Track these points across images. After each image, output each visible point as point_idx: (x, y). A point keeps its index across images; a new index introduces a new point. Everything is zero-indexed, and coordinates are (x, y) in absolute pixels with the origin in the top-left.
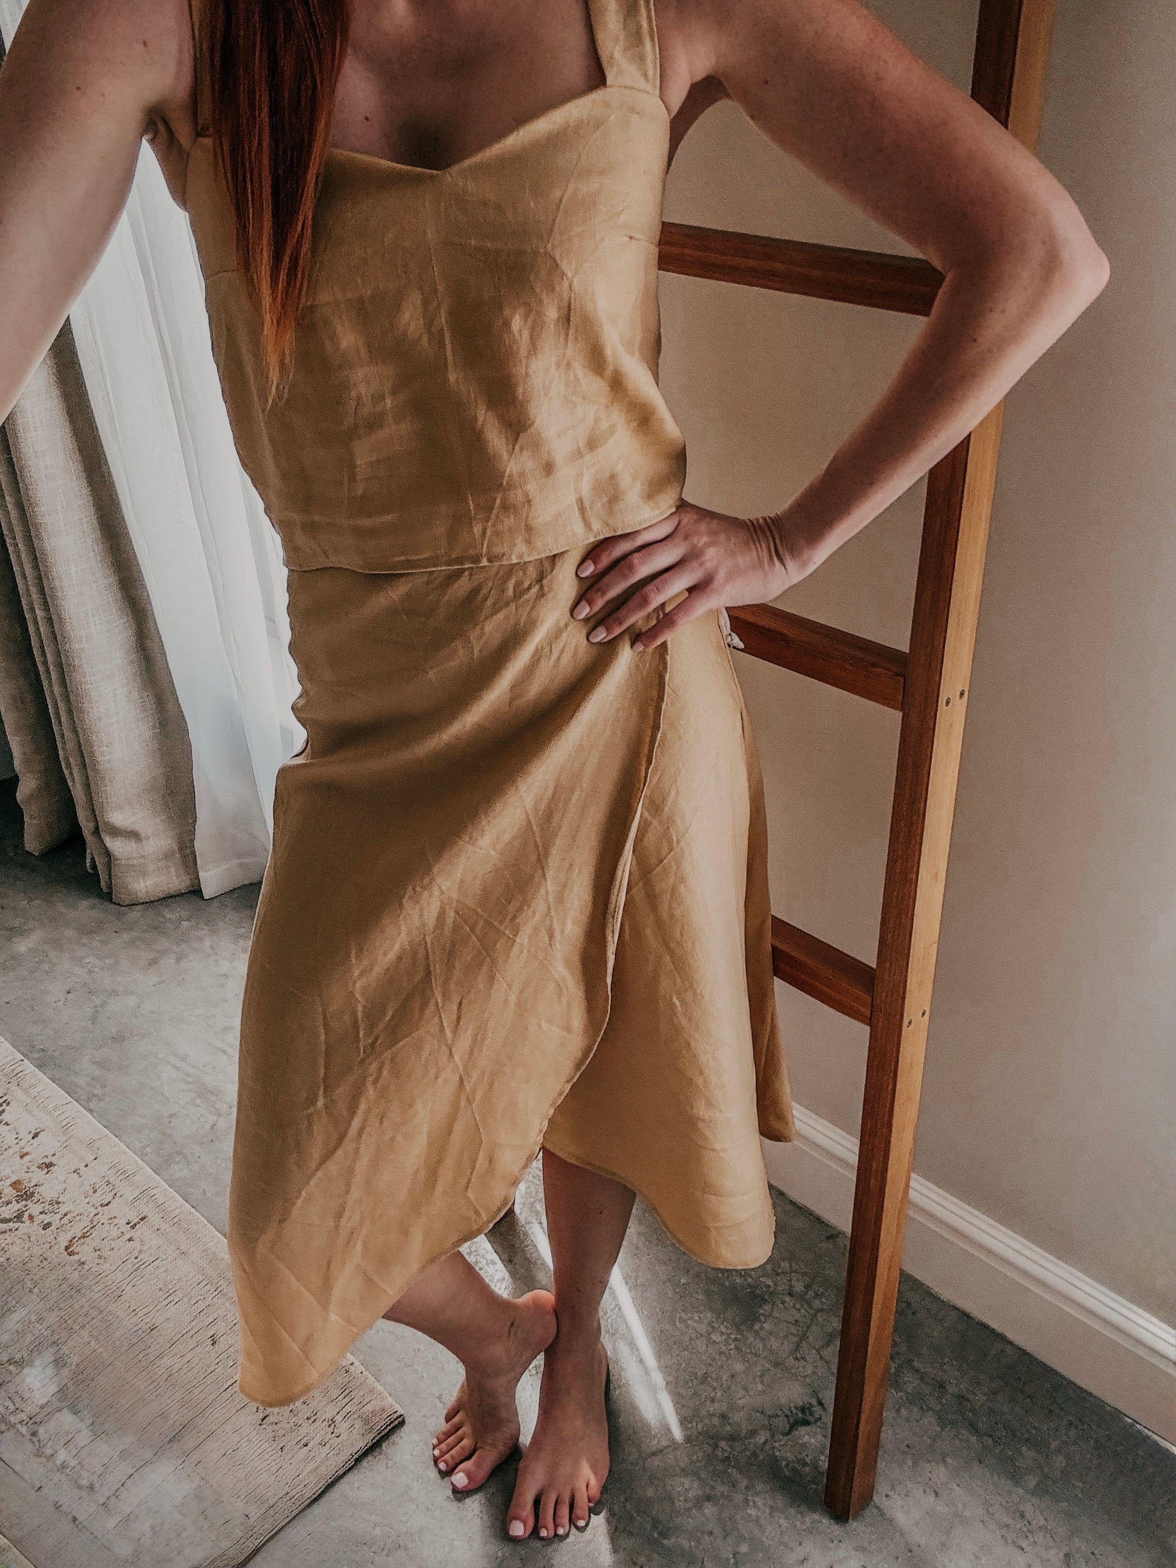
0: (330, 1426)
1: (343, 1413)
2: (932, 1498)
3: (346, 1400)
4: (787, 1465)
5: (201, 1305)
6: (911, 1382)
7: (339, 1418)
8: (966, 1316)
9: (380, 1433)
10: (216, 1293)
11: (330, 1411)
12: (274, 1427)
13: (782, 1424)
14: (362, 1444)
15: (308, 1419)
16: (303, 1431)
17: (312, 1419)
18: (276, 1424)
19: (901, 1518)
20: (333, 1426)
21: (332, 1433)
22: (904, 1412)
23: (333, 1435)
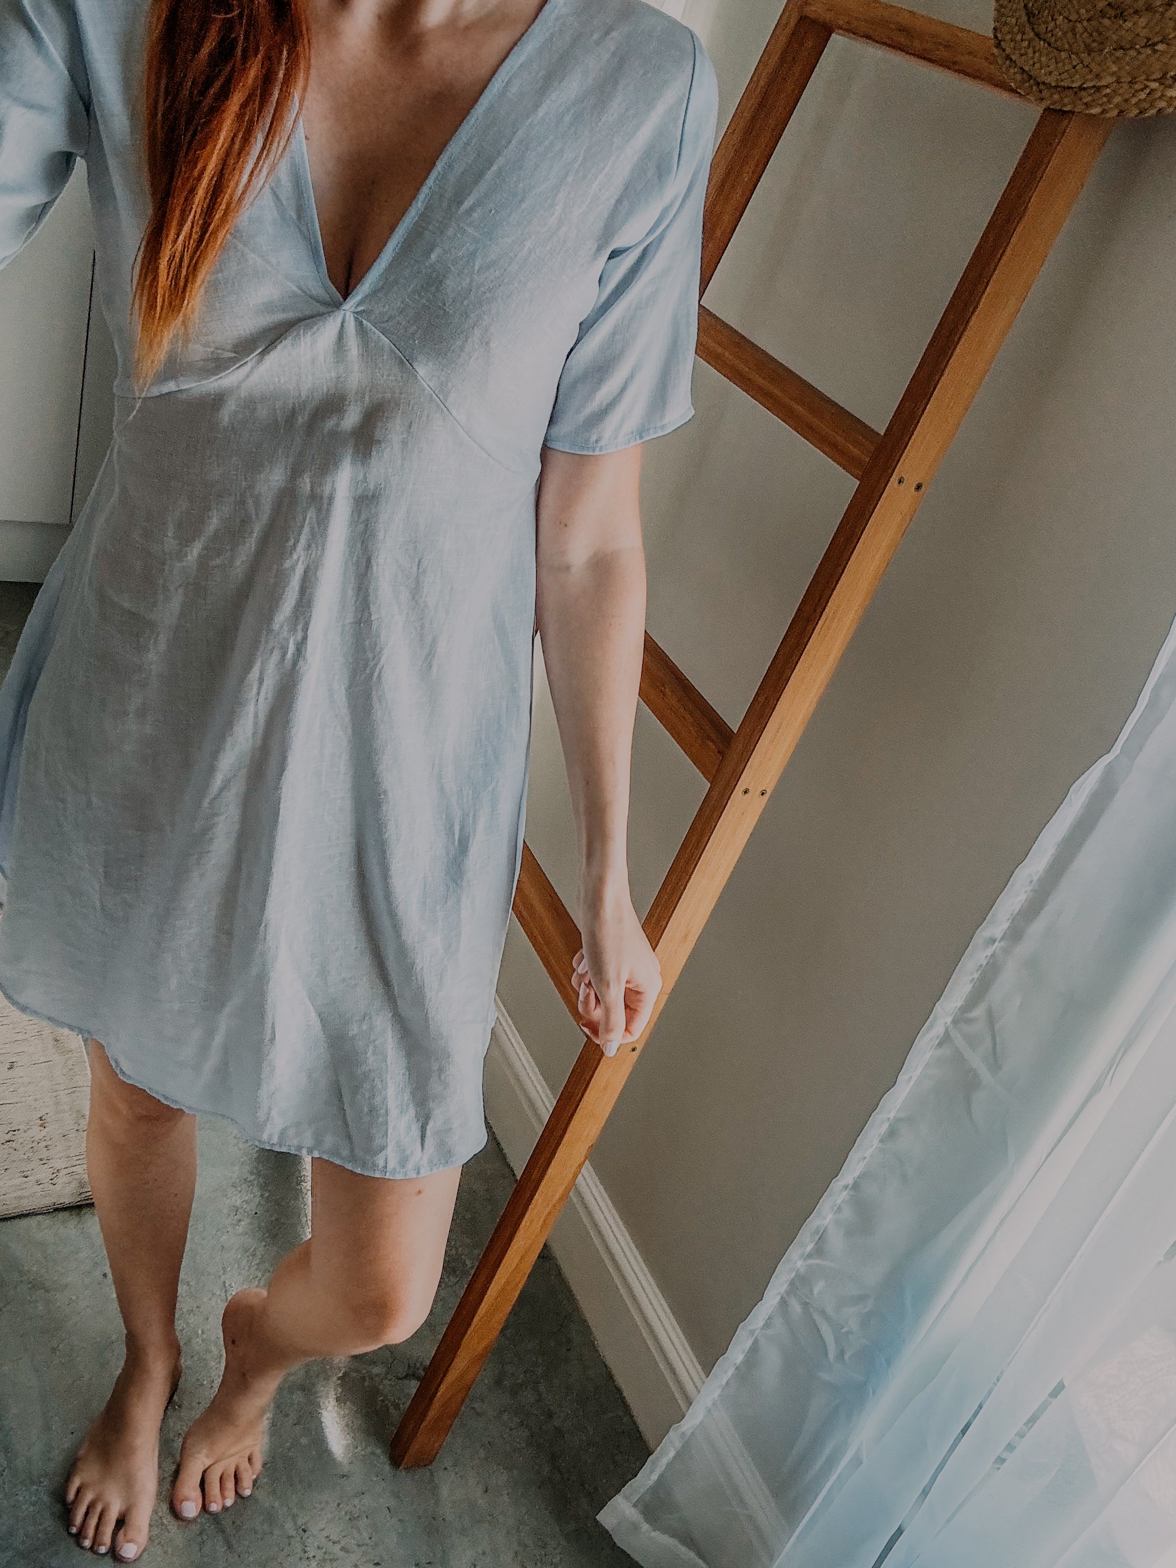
0: (53, 1174)
1: (70, 1170)
2: (479, 1491)
3: (78, 1162)
4: (383, 1401)
5: (19, 1037)
6: (528, 1396)
7: (64, 1172)
8: (610, 1377)
9: (87, 1200)
10: (38, 1034)
11: (59, 1164)
12: (12, 1151)
13: (401, 1370)
14: (67, 1200)
15: (41, 1160)
16: (30, 1166)
17: (43, 1162)
18: (15, 1150)
19: (445, 1491)
20: (55, 1175)
21: (51, 1180)
22: (505, 1417)
23: (51, 1182)
